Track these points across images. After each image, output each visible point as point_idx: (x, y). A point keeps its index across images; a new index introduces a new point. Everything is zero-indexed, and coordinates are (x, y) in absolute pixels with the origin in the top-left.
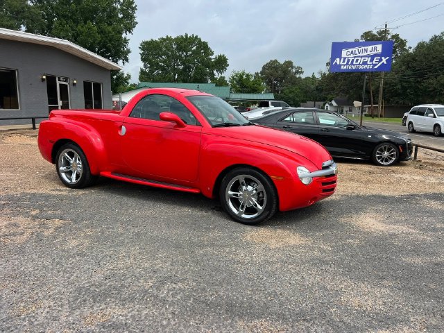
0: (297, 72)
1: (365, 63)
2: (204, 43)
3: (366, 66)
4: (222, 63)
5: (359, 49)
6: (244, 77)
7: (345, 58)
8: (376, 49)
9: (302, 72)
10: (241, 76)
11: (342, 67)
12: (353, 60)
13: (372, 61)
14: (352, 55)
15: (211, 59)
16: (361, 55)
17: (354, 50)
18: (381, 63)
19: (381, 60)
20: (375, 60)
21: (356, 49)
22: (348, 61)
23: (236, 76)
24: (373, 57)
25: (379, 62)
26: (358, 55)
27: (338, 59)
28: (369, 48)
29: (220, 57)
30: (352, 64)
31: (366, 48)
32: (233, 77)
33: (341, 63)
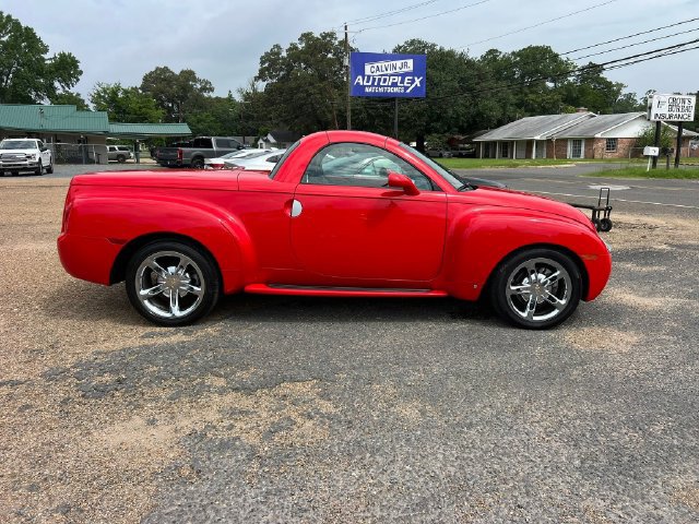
0: (204, 89)
1: (394, 85)
2: (27, 28)
3: (396, 90)
4: (67, 67)
5: (387, 64)
6: (120, 95)
7: (369, 77)
8: (406, 65)
9: (212, 90)
10: (115, 92)
11: (367, 90)
12: (380, 80)
13: (402, 82)
14: (378, 73)
15: (44, 60)
16: (389, 72)
17: (379, 65)
18: (413, 86)
19: (413, 81)
20: (406, 81)
21: (382, 64)
22: (374, 79)
23: (105, 91)
24: (403, 76)
25: (412, 84)
26: (385, 72)
27: (360, 77)
28: (399, 63)
29: (63, 56)
30: (379, 85)
31: (394, 62)
32: (99, 94)
33: (365, 84)
